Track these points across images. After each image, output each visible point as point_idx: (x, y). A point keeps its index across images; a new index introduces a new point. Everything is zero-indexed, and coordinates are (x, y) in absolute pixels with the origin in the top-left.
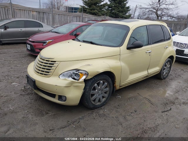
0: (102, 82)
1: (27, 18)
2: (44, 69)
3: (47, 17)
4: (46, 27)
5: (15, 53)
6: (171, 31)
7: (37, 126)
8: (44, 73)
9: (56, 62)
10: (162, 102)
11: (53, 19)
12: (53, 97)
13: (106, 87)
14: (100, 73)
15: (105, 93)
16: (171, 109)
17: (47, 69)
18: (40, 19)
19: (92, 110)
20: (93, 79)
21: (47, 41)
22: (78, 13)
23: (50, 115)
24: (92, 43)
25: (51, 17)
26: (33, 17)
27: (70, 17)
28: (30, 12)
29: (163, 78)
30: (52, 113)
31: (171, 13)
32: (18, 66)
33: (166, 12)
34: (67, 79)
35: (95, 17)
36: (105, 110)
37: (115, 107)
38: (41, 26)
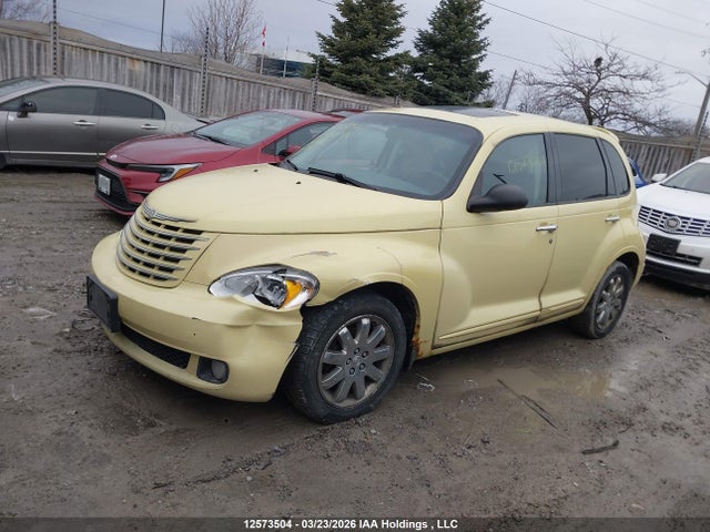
0: (365, 321)
1: (108, 81)
2: (157, 256)
3: (184, 84)
4: (176, 120)
5: (51, 201)
6: (633, 170)
7: (109, 468)
8: (155, 271)
9: (203, 235)
10: (587, 418)
11: (207, 92)
12: (178, 365)
13: (382, 343)
14: (362, 288)
15: (378, 364)
16: (616, 444)
17: (167, 259)
18: (158, 89)
19: (323, 424)
20: (336, 308)
21: (177, 168)
22: (299, 82)
23: (163, 430)
24: (340, 179)
25: (197, 87)
26: (131, 80)
27: (269, 92)
28: (124, 62)
29: (596, 332)
30: (171, 424)
31: (637, 106)
32: (55, 247)
33: (620, 102)
34: (237, 297)
35: (360, 99)
36: (372, 431)
37: (409, 421)
38: (158, 113)
